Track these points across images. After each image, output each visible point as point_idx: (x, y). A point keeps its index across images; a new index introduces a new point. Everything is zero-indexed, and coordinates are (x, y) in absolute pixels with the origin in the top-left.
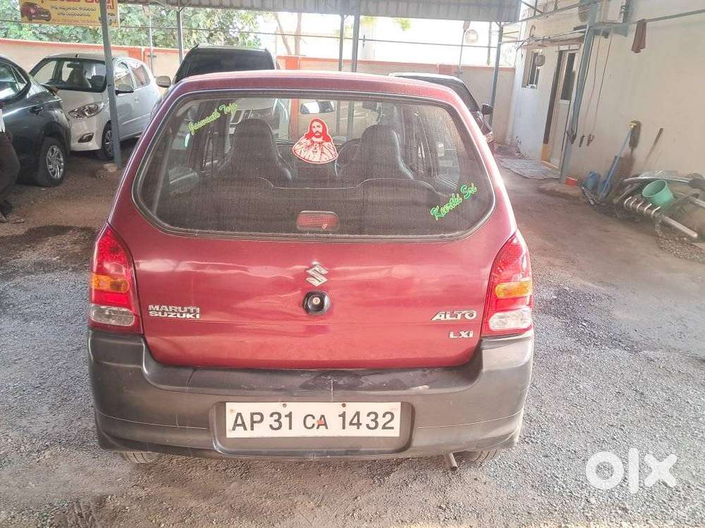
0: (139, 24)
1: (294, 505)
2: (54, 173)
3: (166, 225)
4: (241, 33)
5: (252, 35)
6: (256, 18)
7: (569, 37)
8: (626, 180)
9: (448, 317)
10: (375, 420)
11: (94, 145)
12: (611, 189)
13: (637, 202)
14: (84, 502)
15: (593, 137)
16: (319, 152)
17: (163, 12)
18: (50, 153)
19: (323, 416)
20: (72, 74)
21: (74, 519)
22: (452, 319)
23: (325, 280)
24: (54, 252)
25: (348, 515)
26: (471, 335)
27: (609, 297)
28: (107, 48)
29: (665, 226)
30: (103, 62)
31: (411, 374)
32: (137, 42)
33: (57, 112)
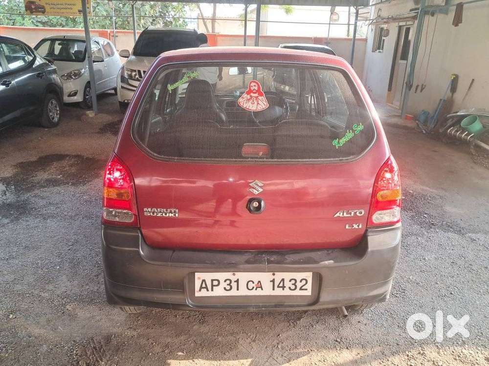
0: (105, 14)
1: (237, 341)
2: (53, 118)
3: (155, 154)
4: (174, 19)
5: (181, 20)
6: (184, 8)
7: (407, 16)
8: (448, 116)
9: (345, 215)
10: (294, 284)
11: (78, 98)
12: (437, 122)
13: (457, 131)
14: (96, 340)
15: (425, 86)
16: (256, 103)
17: (121, 5)
18: (50, 105)
19: (259, 282)
20: (61, 50)
21: (91, 351)
22: (348, 215)
23: (261, 190)
24: (58, 172)
25: (275, 347)
26: (360, 227)
27: (441, 197)
28: (87, 31)
29: (477, 147)
30: (84, 41)
31: (319, 253)
32: (103, 27)
33: (54, 76)
